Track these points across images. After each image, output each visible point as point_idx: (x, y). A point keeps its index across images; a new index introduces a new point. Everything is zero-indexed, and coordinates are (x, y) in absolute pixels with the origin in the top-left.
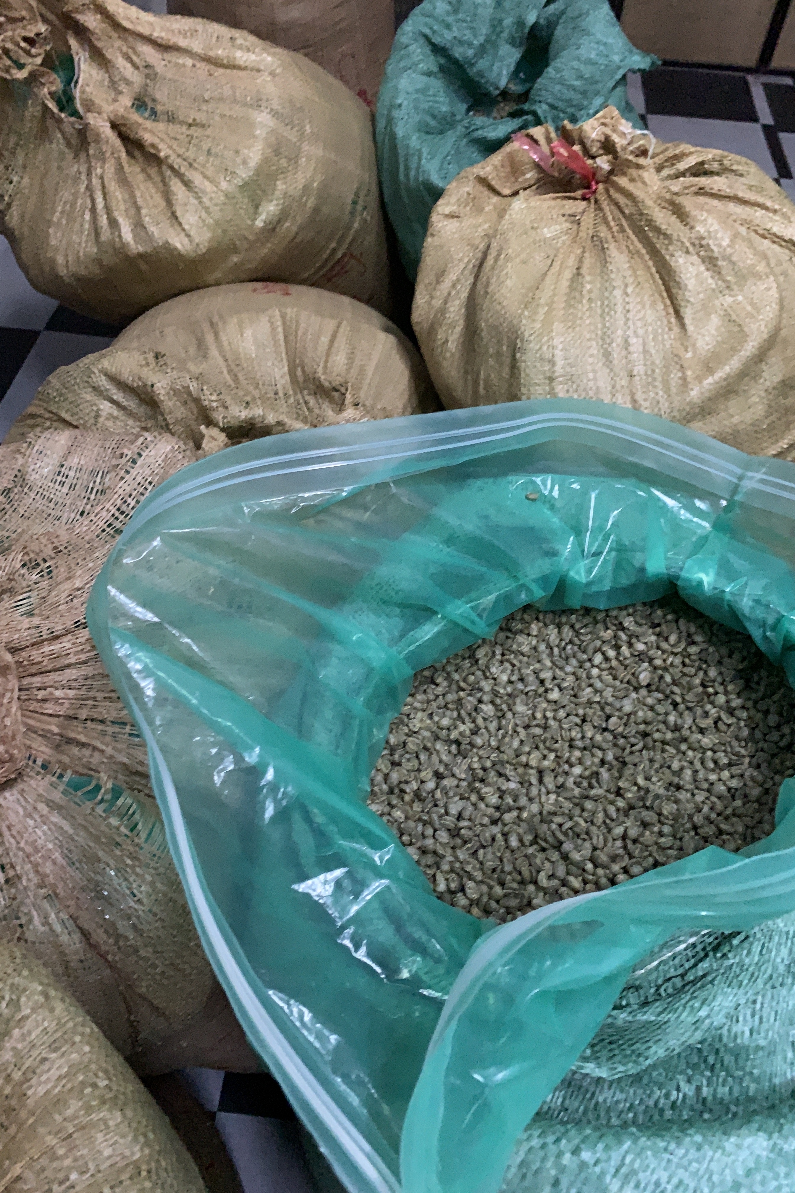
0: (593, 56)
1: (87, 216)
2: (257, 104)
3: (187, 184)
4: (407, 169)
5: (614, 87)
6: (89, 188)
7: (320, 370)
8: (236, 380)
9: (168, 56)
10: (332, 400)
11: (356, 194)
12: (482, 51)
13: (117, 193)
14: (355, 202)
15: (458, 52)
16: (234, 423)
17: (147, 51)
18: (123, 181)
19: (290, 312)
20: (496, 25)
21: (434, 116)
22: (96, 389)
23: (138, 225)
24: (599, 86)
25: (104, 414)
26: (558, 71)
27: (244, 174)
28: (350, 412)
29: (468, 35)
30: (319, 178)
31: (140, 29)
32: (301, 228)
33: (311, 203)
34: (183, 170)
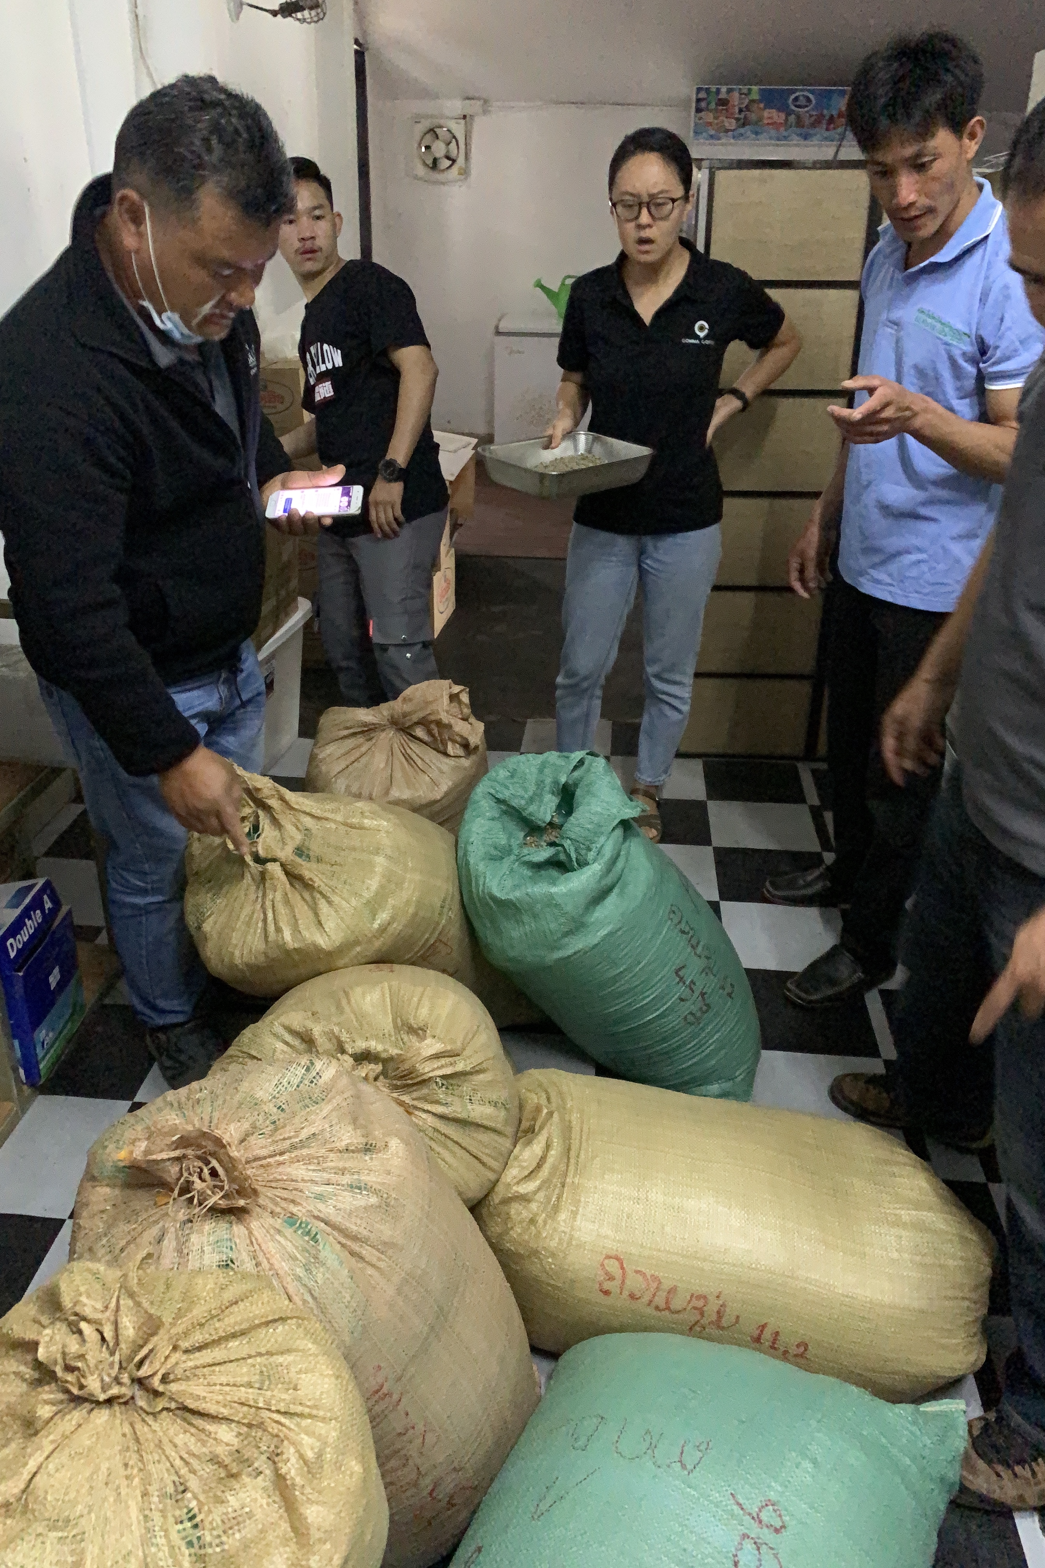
0: (599, 809)
1: (260, 924)
2: (377, 851)
3: (330, 903)
4: (477, 885)
5: (614, 829)
6: (263, 906)
7: (411, 1018)
8: (361, 1025)
9: (320, 823)
10: (418, 1035)
11: (444, 901)
12: (531, 800)
13: (282, 909)
14: (442, 907)
15: (515, 803)
16: (359, 1051)
17: (308, 821)
18: (287, 902)
19: (394, 983)
20: (540, 784)
21: (496, 848)
22: (275, 1035)
23: (296, 930)
24: (603, 829)
25: (279, 1051)
26: (577, 819)
27: (367, 895)
28: (429, 1041)
29: (521, 792)
30: (417, 894)
31: (304, 809)
32: (405, 926)
33: (411, 910)
34: (328, 895)
